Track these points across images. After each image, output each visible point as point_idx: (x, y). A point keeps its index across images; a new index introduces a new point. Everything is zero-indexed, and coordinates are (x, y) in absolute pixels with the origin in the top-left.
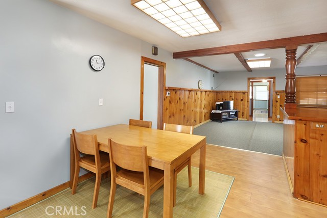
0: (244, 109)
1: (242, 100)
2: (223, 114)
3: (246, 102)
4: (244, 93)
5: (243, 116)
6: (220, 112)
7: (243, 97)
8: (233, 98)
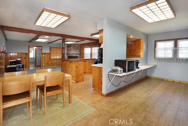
0: (26, 63)
1: (25, 58)
2: (17, 67)
3: (28, 59)
4: (26, 54)
5: (26, 67)
6: (15, 66)
7: (25, 56)
8: (19, 57)
